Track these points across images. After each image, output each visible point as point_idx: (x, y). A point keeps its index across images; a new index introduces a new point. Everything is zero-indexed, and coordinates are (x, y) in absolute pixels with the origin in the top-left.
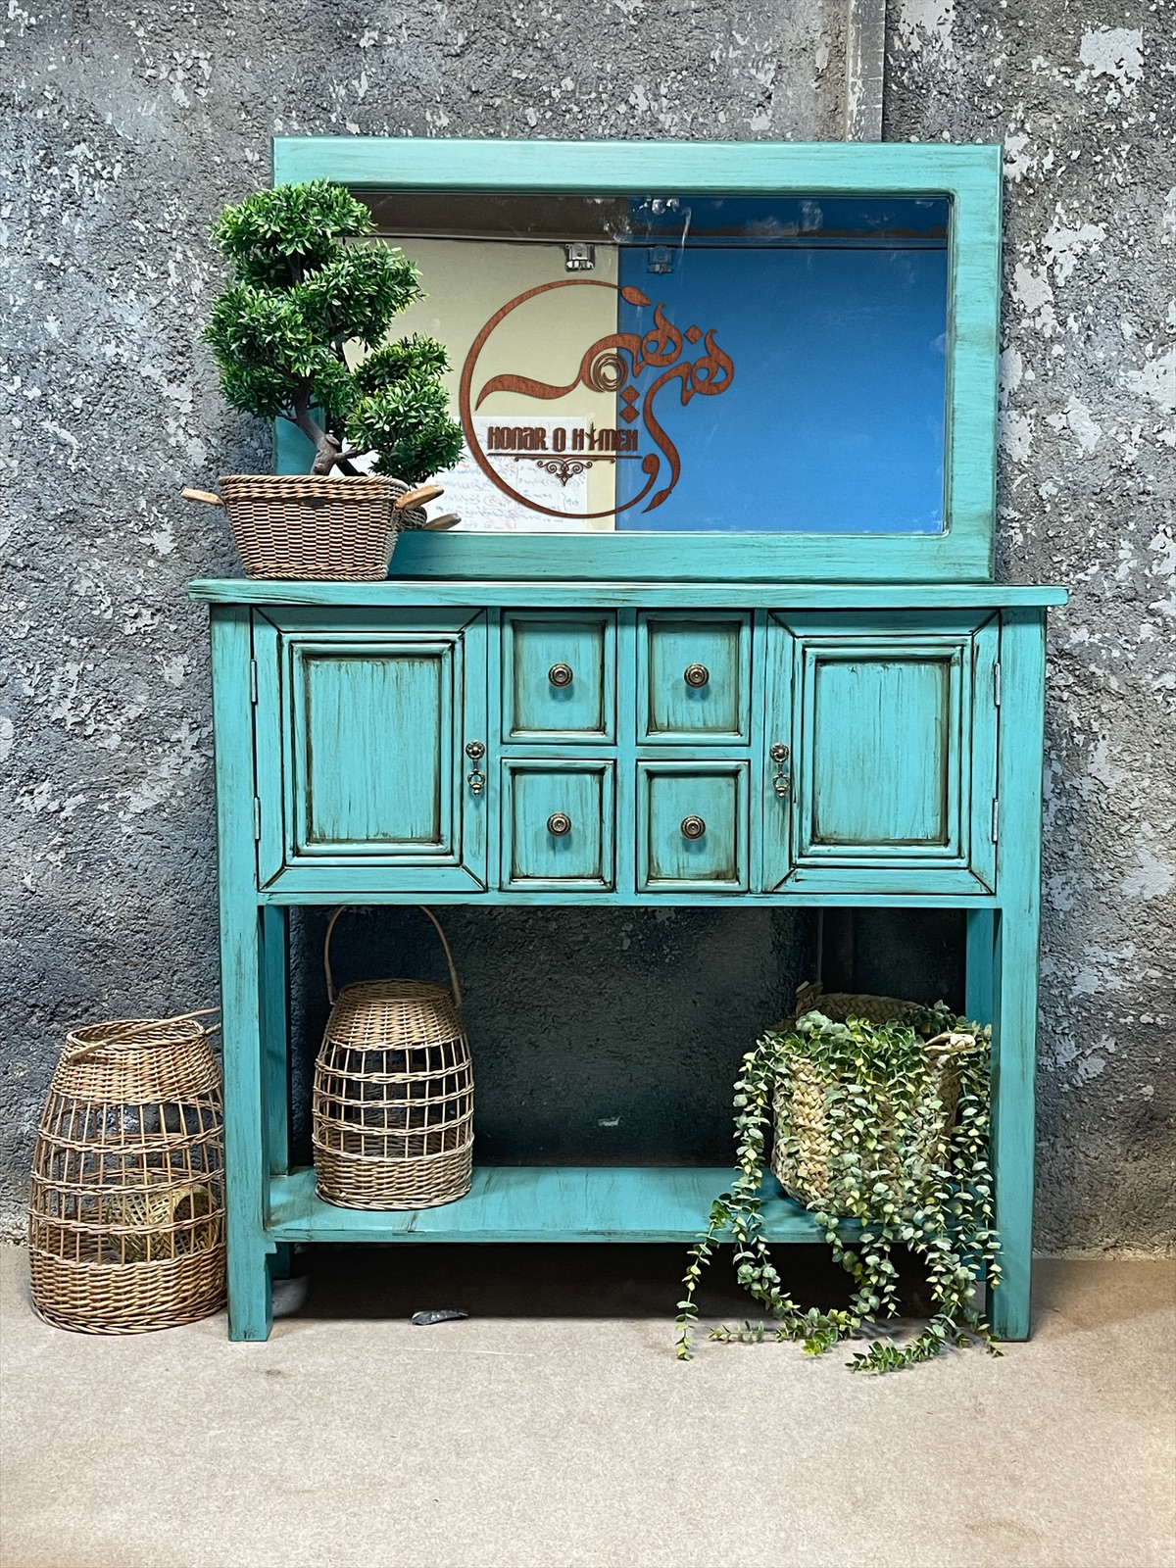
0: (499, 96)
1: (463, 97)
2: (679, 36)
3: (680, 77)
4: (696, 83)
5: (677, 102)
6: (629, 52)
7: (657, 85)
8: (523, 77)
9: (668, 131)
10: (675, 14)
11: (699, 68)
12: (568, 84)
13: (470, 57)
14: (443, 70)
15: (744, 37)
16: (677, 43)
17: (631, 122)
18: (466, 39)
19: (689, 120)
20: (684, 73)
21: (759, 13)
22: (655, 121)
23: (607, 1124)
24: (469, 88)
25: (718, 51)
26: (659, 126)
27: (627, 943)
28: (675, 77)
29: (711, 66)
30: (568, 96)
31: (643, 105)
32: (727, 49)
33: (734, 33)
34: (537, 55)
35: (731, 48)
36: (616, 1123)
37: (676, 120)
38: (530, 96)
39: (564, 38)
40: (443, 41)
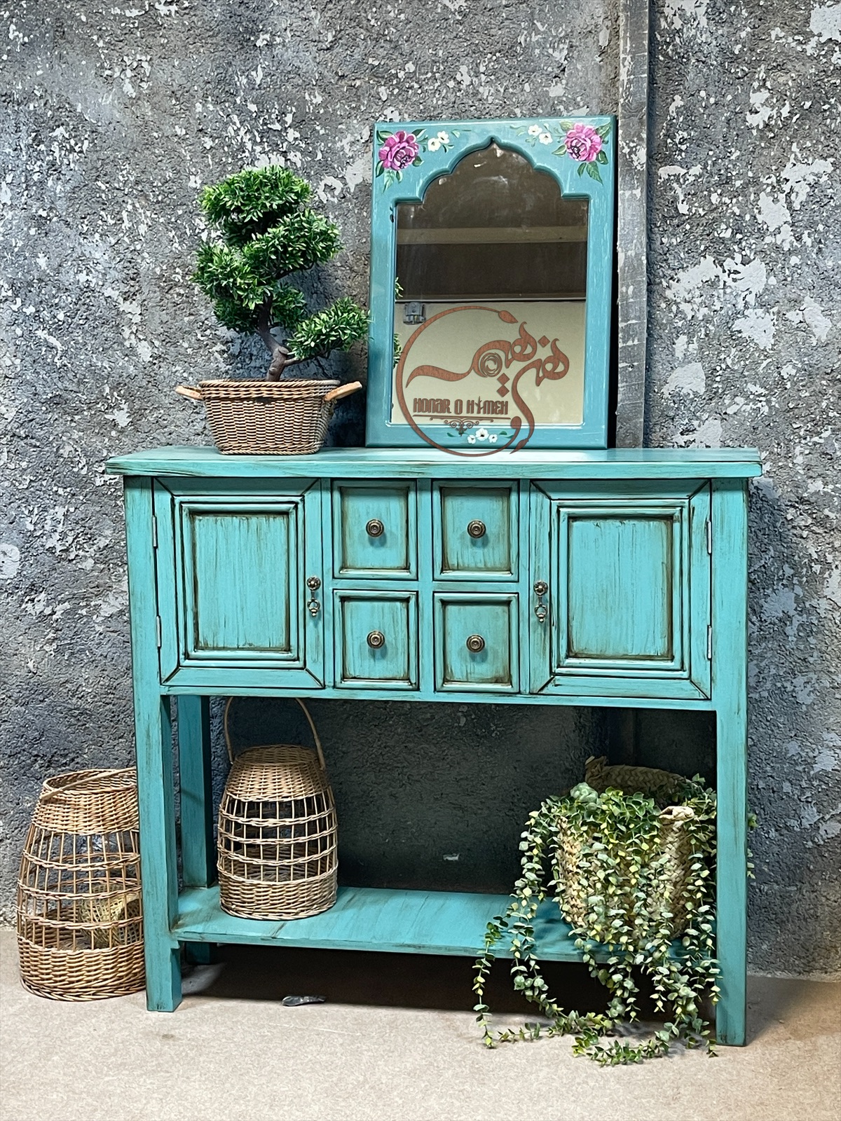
0: (359, 79)
1: (332, 81)
2: (493, 26)
3: (494, 58)
4: (507, 62)
5: (493, 77)
6: (456, 40)
7: (478, 65)
8: (376, 63)
9: (487, 100)
10: (489, 10)
11: (509, 50)
12: (410, 67)
13: (337, 50)
14: (318, 60)
15: (543, 25)
16: (493, 32)
17: (458, 94)
18: (334, 36)
19: (502, 91)
20: (498, 54)
21: (555, 6)
22: (476, 94)
23: (450, 859)
24: (337, 73)
25: (523, 36)
26: (479, 97)
27: (463, 721)
28: (491, 58)
29: (518, 48)
30: (410, 76)
31: (467, 80)
32: (530, 35)
33: (535, 22)
34: (388, 46)
35: (533, 34)
36: (457, 858)
37: (492, 91)
38: (383, 77)
39: (407, 33)
40: (317, 39)
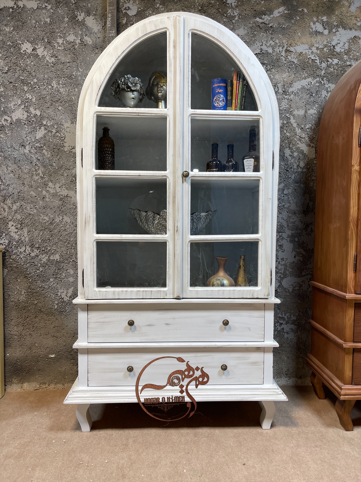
0: (17, 83)
1: (7, 83)
3: (65, 79)
4: (69, 81)
5: (64, 86)
6: (51, 73)
7: (59, 81)
8: (23, 78)
9: (62, 93)
10: (63, 63)
11: (70, 77)
12: (35, 80)
13: (9, 73)
14: (2, 76)
15: (81, 69)
16: (64, 70)
17: (52, 90)
18: (8, 69)
19: (68, 90)
21: (85, 63)
22: (59, 91)
24: (9, 81)
25: (75, 73)
27: (56, 307)
29: (73, 76)
30: (35, 83)
31: (55, 86)
34: (27, 73)
35: (78, 72)
36: (54, 356)
37: (64, 90)
38: (25, 83)
39: (34, 69)
40: (2, 69)
